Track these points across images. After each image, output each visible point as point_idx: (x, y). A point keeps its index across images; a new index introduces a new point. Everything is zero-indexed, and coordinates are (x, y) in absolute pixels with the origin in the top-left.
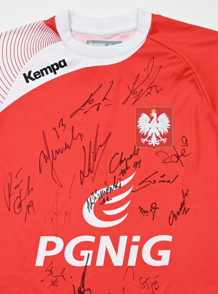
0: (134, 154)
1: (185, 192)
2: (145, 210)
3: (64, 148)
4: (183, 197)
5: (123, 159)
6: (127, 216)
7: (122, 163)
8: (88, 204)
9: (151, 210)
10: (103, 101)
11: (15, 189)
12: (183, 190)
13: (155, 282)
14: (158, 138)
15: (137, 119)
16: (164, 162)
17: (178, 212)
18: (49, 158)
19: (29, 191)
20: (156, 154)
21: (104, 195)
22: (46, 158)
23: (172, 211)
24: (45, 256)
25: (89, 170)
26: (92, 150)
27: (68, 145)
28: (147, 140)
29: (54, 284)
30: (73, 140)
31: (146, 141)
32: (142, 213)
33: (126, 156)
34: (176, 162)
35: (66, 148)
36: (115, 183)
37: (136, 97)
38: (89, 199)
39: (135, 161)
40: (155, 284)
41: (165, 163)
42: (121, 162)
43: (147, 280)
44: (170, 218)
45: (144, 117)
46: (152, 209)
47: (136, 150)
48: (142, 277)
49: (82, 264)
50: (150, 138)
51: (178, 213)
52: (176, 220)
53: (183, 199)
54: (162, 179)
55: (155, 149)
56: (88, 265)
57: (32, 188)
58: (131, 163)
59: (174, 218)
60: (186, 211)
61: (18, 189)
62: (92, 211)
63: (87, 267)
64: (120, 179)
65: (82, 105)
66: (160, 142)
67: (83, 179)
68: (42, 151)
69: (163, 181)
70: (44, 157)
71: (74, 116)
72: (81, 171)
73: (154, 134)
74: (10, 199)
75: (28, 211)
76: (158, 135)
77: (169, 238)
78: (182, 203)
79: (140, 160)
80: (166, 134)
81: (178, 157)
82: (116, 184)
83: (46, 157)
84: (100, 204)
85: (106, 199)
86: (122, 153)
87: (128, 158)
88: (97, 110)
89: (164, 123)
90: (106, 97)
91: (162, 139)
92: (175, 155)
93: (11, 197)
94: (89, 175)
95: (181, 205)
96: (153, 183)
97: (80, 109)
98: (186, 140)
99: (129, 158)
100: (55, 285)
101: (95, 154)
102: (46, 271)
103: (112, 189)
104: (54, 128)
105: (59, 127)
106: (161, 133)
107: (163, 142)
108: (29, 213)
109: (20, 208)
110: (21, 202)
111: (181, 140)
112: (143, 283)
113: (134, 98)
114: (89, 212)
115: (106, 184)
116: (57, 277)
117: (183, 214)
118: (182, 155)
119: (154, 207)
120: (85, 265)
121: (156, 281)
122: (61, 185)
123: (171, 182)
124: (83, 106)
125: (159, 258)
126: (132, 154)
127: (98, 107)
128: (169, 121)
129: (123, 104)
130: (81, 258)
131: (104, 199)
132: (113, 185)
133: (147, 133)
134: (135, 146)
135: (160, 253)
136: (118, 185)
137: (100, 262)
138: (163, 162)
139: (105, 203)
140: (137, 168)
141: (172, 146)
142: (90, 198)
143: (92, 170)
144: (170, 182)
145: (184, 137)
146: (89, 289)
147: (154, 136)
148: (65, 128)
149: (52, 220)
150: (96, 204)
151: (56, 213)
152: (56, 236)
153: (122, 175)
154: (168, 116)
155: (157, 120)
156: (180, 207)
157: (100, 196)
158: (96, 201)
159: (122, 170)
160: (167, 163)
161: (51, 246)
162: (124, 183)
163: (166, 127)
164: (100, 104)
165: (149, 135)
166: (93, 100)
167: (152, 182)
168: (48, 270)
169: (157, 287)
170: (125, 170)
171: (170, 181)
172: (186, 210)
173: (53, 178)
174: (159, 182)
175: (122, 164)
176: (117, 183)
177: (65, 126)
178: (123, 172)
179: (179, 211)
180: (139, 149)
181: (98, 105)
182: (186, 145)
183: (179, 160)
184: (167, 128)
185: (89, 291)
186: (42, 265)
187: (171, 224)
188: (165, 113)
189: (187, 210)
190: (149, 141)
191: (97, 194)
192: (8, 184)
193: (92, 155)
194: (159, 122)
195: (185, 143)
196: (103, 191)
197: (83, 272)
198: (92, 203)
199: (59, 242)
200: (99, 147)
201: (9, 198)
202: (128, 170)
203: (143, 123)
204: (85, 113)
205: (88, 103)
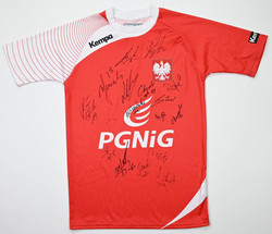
2: (158, 116)
7: (145, 91)
11: (86, 107)
12: (179, 105)
15: (153, 66)
23: (173, 117)
25: (127, 95)
30: (117, 79)
31: (158, 78)
33: (147, 86)
34: (174, 89)
35: (114, 83)
39: (152, 90)
44: (172, 120)
45: (156, 65)
49: (124, 147)
52: (176, 121)
53: (179, 109)
55: (163, 82)
58: (150, 91)
62: (129, 118)
63: (127, 149)
64: (144, 99)
65: (122, 59)
66: (165, 78)
68: (100, 86)
70: (102, 89)
71: (118, 65)
72: (122, 96)
73: (162, 74)
79: (155, 89)
80: (169, 74)
81: (176, 86)
89: (168, 68)
91: (167, 77)
94: (127, 98)
95: (178, 113)
97: (120, 62)
99: (149, 88)
106: (166, 74)
110: (89, 114)
113: (151, 54)
115: (136, 103)
117: (179, 118)
119: (163, 115)
126: (151, 86)
132: (140, 103)
133: (158, 74)
134: (152, 81)
137: (134, 146)
139: (136, 113)
140: (153, 93)
141: (172, 81)
142: (128, 110)
146: (129, 161)
154: (169, 64)
155: (163, 67)
158: (131, 112)
159: (145, 95)
161: (107, 137)
162: (146, 102)
163: (169, 70)
164: (132, 58)
165: (160, 75)
166: (128, 56)
168: (106, 151)
174: (166, 101)
179: (177, 116)
189: (181, 115)
190: (160, 78)
193: (128, 86)
194: (165, 67)
197: (125, 152)
199: (111, 135)
200: (132, 82)
201: (83, 112)
202: (148, 94)
205: (125, 58)
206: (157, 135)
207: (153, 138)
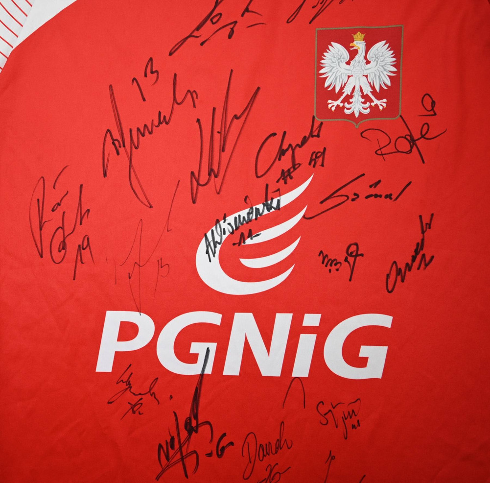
0: (311, 135)
1: (426, 220)
2: (333, 259)
3: (156, 123)
4: (420, 231)
5: (285, 147)
6: (293, 270)
7: (284, 155)
8: (208, 245)
9: (346, 258)
10: (243, 15)
11: (53, 210)
12: (420, 217)
13: (351, 413)
14: (366, 98)
15: (321, 57)
16: (379, 152)
17: (407, 264)
18: (124, 146)
19: (82, 215)
20: (361, 134)
21: (242, 224)
22: (118, 145)
23: (395, 262)
24: (116, 353)
25: (211, 171)
26: (217, 128)
27: (165, 117)
28: (341, 102)
29: (135, 409)
30: (175, 104)
31: (338, 106)
32: (326, 266)
33: (293, 139)
34: (406, 153)
35: (160, 123)
36: (266, 200)
37: (320, 6)
38: (209, 234)
39: (313, 151)
40: (351, 417)
41: (382, 155)
42: (282, 152)
43: (334, 408)
44: (388, 276)
45: (337, 50)
46: (348, 257)
47: (316, 125)
48: (322, 402)
49: (193, 370)
50: (348, 99)
51: (409, 267)
52: (403, 281)
53: (422, 235)
54: (373, 191)
55: (360, 123)
56: (206, 372)
57: (88, 210)
58: (303, 155)
59: (399, 278)
60: (427, 262)
61: (59, 211)
62: (216, 260)
63: (204, 377)
64: (278, 190)
65: (195, 26)
66: (370, 107)
67: (197, 189)
68: (108, 131)
69: (376, 196)
70: (114, 144)
71: (179, 50)
72: (192, 173)
73: (357, 88)
74: (42, 232)
75: (80, 259)
76: (367, 90)
77: (385, 321)
78: (418, 244)
79: (325, 149)
80: (386, 88)
81: (412, 141)
82: (269, 202)
83: (116, 143)
84: (234, 244)
85: (246, 235)
86: (285, 133)
87: (298, 145)
88: (230, 37)
89: (383, 64)
90: (249, 7)
91: (376, 102)
92: (405, 138)
93: (43, 229)
94: (210, 182)
95: (415, 248)
96: (353, 200)
97: (190, 36)
98: (433, 103)
99: (300, 144)
100: (137, 412)
101: (223, 136)
102: (117, 383)
103: (259, 212)
104: (134, 79)
105: (146, 76)
106: (373, 88)
107: (379, 107)
108: (82, 263)
109: (63, 251)
110: (64, 239)
111: (421, 104)
112: (325, 414)
113: (313, 7)
114: (210, 261)
115: (247, 202)
116: (140, 397)
117: (418, 269)
118: (423, 136)
120: (199, 372)
121: (353, 411)
122: (149, 203)
123: (394, 197)
124: (198, 28)
125: (362, 363)
126: (307, 136)
127: (232, 29)
128: (394, 59)
129: (288, 22)
130: (192, 359)
131: (242, 234)
132: (263, 204)
133: (342, 88)
134: (314, 117)
135: (365, 351)
136: (274, 204)
137: (232, 367)
138: (377, 152)
139: (244, 242)
140: (316, 166)
141: (398, 117)
142: (212, 231)
143: (216, 170)
144: (391, 199)
145: (427, 96)
146: (208, 423)
147: (357, 94)
148: (157, 78)
149: (130, 278)
150: (224, 245)
151: (138, 262)
152: (139, 311)
153: (282, 181)
154: (392, 47)
155: (366, 58)
156: (413, 254)
157: (234, 228)
158: (224, 237)
159: (283, 170)
160: (385, 154)
161: (128, 331)
162: (286, 199)
163: (385, 73)
164: (236, 22)
165: (347, 91)
166: (221, 14)
167: (350, 198)
168: (122, 380)
169: (356, 424)
170: (289, 170)
171: (391, 195)
172: (425, 261)
173: (132, 188)
174: (367, 197)
175: (283, 158)
176: (272, 199)
177: (158, 74)
178: (286, 174)
179: (410, 263)
180: (322, 123)
181: (232, 26)
182: (432, 113)
183: (415, 147)
184: (388, 76)
185: (208, 426)
186: (109, 369)
187: (390, 289)
188: (384, 42)
189: (428, 259)
190: (346, 105)
191: (227, 222)
192: (38, 200)
193: (217, 137)
194: (372, 62)
195: (429, 108)
196: (239, 216)
197: (197, 388)
198: (217, 242)
199: (145, 323)
200: (232, 120)
201: (41, 229)
202: (296, 171)
203: (333, 65)
204: (202, 44)
205: (209, 22)
206: (322, 333)
207: (307, 342)
